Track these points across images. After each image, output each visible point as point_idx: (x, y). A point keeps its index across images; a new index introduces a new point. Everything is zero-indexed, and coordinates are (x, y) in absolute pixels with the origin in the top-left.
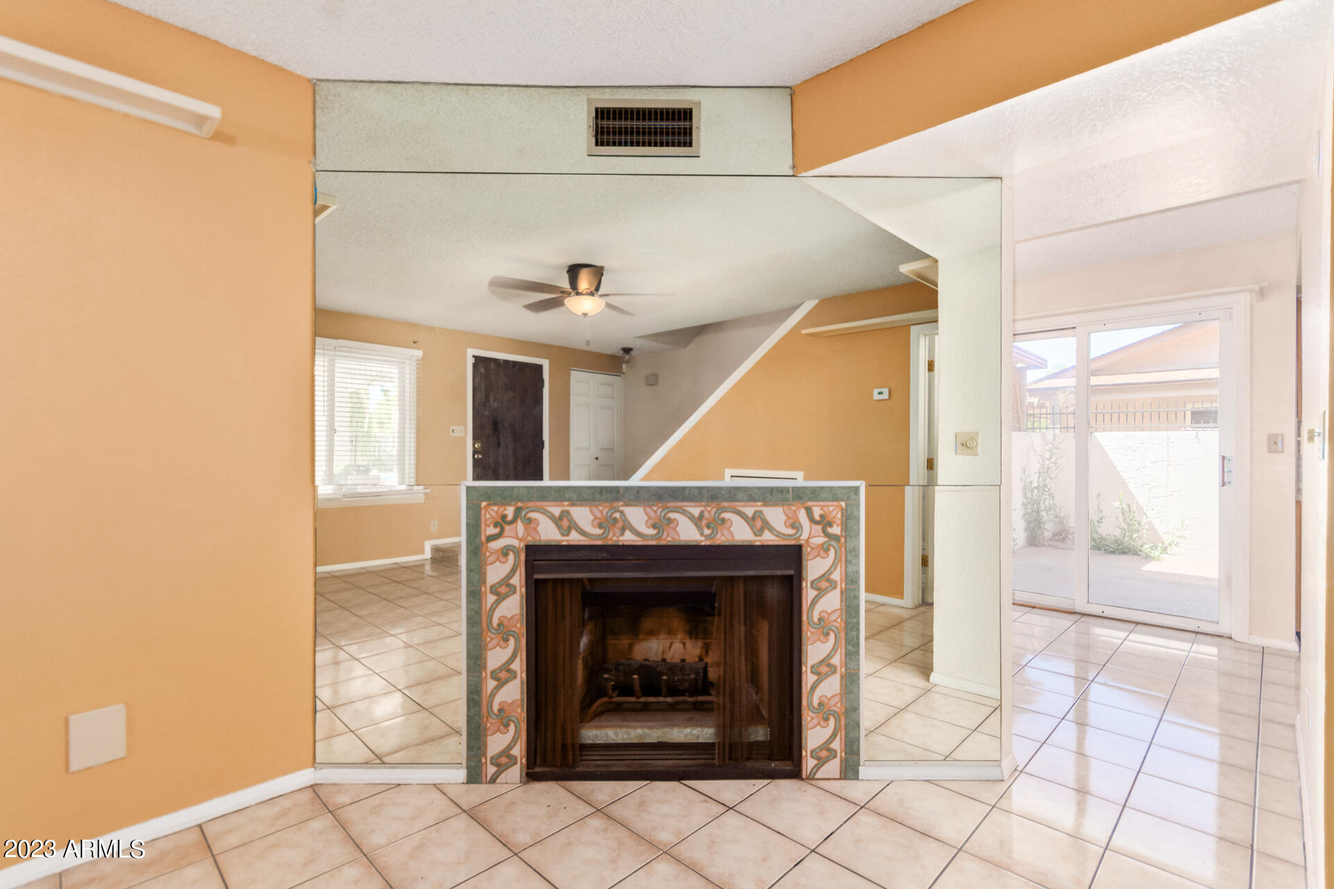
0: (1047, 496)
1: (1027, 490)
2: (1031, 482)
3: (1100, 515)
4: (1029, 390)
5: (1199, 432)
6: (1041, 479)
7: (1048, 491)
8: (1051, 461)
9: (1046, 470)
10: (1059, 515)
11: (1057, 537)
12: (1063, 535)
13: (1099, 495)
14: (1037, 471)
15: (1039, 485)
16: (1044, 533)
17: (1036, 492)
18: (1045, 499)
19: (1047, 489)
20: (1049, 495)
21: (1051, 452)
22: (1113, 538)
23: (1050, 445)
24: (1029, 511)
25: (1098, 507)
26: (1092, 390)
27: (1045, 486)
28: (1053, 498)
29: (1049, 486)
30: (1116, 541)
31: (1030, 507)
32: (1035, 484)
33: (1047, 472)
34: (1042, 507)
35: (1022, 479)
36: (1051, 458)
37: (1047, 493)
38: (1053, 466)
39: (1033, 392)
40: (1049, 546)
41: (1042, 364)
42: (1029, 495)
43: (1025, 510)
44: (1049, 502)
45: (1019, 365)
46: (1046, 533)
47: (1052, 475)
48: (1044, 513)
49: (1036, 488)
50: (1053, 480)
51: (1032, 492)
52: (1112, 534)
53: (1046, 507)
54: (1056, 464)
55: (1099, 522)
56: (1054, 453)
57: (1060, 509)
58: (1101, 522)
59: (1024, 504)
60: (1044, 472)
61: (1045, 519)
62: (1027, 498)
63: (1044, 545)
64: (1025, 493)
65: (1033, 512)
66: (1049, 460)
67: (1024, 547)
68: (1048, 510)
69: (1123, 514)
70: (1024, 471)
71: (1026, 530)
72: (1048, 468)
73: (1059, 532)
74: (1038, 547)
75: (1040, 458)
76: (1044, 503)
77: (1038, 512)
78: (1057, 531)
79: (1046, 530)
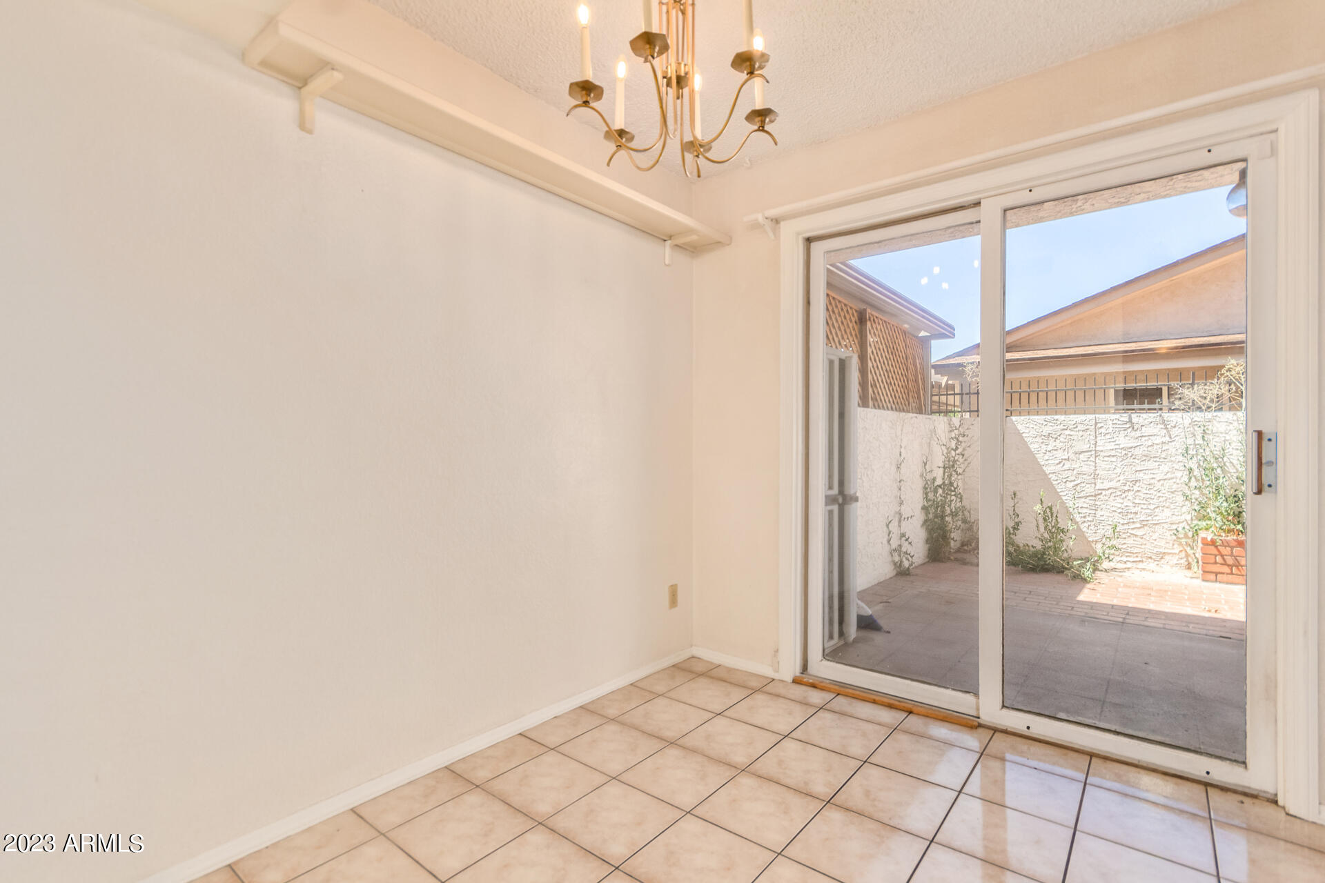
0: (953, 498)
1: (929, 490)
2: (934, 479)
3: (1016, 520)
4: (933, 367)
5: (1133, 415)
6: (946, 474)
7: (954, 491)
8: (957, 452)
9: (951, 463)
10: (969, 519)
11: (966, 548)
12: (973, 545)
13: (1014, 494)
14: (942, 465)
15: (944, 482)
16: (950, 543)
17: (940, 491)
18: (951, 501)
19: (953, 488)
20: (955, 495)
21: (958, 440)
22: (1032, 549)
23: (956, 432)
24: (931, 516)
25: (1014, 510)
26: (1007, 365)
27: (951, 484)
28: (961, 498)
29: (955, 485)
30: (1035, 554)
31: (932, 511)
32: (939, 482)
33: (953, 466)
34: (948, 511)
35: (922, 475)
36: (957, 448)
37: (953, 493)
38: (961, 460)
39: (939, 369)
40: (956, 560)
41: (949, 332)
42: (931, 496)
43: (927, 516)
44: (956, 504)
45: (923, 334)
46: (952, 543)
47: (960, 471)
48: (948, 519)
49: (940, 486)
50: (960, 477)
51: (935, 491)
52: (1030, 545)
53: (951, 511)
54: (963, 455)
55: (1014, 529)
56: (961, 442)
57: (969, 512)
58: (1018, 529)
59: (924, 508)
60: (950, 467)
61: (951, 525)
62: (928, 500)
63: (949, 559)
64: (926, 494)
65: (936, 516)
66: (955, 451)
67: (924, 564)
68: (954, 514)
69: (1045, 519)
70: (925, 464)
71: (927, 541)
72: (955, 461)
73: (968, 541)
74: (943, 562)
75: (944, 448)
76: (950, 506)
77: (943, 517)
78: (966, 539)
79: (953, 539)
